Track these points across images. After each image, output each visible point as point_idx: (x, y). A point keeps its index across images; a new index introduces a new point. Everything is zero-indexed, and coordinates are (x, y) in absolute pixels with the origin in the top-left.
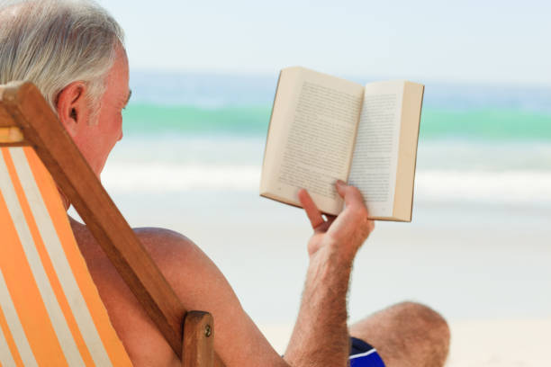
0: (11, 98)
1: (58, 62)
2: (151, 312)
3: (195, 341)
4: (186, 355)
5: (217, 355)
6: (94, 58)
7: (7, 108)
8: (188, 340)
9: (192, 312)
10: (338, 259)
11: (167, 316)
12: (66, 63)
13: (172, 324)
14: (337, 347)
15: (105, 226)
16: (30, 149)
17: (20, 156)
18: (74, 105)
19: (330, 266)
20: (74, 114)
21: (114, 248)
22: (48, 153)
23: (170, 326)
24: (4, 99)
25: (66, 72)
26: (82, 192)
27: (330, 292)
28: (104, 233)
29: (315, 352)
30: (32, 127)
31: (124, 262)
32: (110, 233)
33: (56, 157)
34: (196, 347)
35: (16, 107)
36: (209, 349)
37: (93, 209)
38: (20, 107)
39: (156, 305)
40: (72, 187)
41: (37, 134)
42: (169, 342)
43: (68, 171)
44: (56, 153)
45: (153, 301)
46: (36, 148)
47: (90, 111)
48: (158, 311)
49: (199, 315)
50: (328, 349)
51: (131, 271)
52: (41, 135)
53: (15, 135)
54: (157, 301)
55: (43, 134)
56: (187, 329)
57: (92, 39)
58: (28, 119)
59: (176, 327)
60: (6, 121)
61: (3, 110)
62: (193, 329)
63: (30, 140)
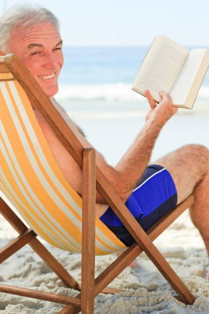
0: (8, 61)
2: (69, 149)
3: (88, 160)
4: (84, 167)
7: (6, 65)
8: (85, 160)
9: (86, 149)
10: (155, 123)
11: (75, 150)
13: (78, 153)
14: (142, 158)
15: (48, 112)
16: (16, 81)
17: (12, 85)
21: (52, 121)
22: (24, 82)
23: (77, 155)
24: (5, 61)
26: (38, 98)
28: (48, 115)
30: (17, 72)
31: (57, 127)
32: (50, 115)
33: (27, 84)
34: (88, 163)
35: (10, 64)
38: (12, 64)
40: (35, 97)
41: (19, 75)
43: (32, 90)
45: (69, 144)
46: (19, 81)
51: (59, 131)
53: (10, 76)
54: (71, 144)
55: (22, 76)
56: (84, 155)
58: (15, 69)
59: (80, 155)
60: (6, 70)
61: (5, 66)
62: (87, 155)
63: (16, 78)
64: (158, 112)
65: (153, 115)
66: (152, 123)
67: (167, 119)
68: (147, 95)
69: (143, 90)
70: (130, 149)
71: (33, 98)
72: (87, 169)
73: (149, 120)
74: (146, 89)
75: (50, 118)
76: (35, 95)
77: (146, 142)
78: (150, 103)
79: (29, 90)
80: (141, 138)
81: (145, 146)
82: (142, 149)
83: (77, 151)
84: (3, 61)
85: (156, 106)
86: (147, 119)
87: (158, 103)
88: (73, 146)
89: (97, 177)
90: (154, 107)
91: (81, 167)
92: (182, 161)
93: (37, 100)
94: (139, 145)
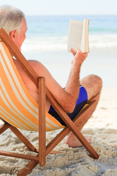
1: (10, 25)
2: (31, 77)
3: (41, 83)
5: (46, 87)
6: (18, 24)
8: (39, 83)
9: (40, 77)
12: (12, 26)
15: (20, 58)
17: (1, 44)
18: (14, 34)
19: (75, 67)
20: (14, 36)
21: (22, 63)
25: (12, 28)
26: (14, 51)
27: (75, 73)
29: (71, 87)
30: (3, 38)
31: (24, 66)
32: (21, 60)
33: (8, 44)
34: (41, 85)
36: (44, 85)
37: (17, 55)
40: (13, 50)
42: (35, 84)
43: (11, 47)
46: (4, 42)
47: (18, 35)
48: (32, 77)
49: (41, 78)
50: (74, 86)
51: (26, 68)
54: (32, 75)
55: (5, 39)
56: (39, 81)
57: (17, 19)
58: (2, 36)
59: (37, 80)
62: (41, 81)
63: (3, 40)
71: (12, 51)
72: (41, 88)
75: (21, 61)
76: (13, 49)
79: (10, 47)
83: (35, 79)
86: (72, 63)
89: (46, 92)
91: (38, 87)
93: (14, 52)
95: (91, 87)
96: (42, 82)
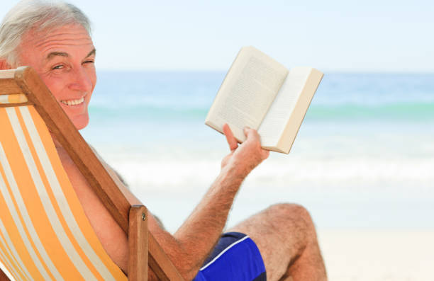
0: (19, 77)
2: (109, 206)
3: (136, 223)
4: (131, 233)
7: (17, 82)
8: (132, 223)
9: (134, 206)
11: (118, 208)
13: (121, 213)
14: (213, 223)
15: (78, 152)
16: (32, 107)
17: (26, 111)
21: (84, 165)
22: (43, 108)
23: (121, 215)
24: (15, 77)
26: (64, 132)
28: (78, 156)
30: (32, 93)
31: (90, 174)
32: (81, 157)
33: (47, 111)
34: (136, 227)
35: (23, 82)
36: (145, 228)
37: (70, 142)
38: (25, 81)
39: (111, 201)
40: (58, 129)
41: (35, 98)
43: (55, 119)
44: (47, 108)
45: (109, 198)
46: (35, 106)
48: (112, 204)
49: (138, 207)
51: (95, 179)
52: (38, 98)
53: (23, 98)
54: (112, 198)
55: (39, 98)
56: (131, 216)
58: (30, 88)
59: (124, 215)
60: (17, 90)
61: (15, 84)
62: (135, 216)
63: (32, 101)
64: (240, 156)
65: (232, 160)
66: (231, 171)
67: (252, 167)
68: (226, 131)
69: (220, 125)
70: (196, 209)
71: (56, 130)
72: (135, 237)
73: (225, 167)
74: (224, 124)
75: (80, 161)
76: (59, 127)
77: (220, 199)
78: (229, 143)
79: (50, 119)
80: (213, 193)
81: (218, 205)
82: (213, 209)
83: (120, 210)
84: (12, 76)
85: (237, 147)
86: (224, 165)
87: (240, 143)
88: (114, 202)
89: (150, 247)
90: (234, 148)
91: (126, 234)
92: (273, 227)
93: (61, 134)
94: (210, 203)
95: (272, 230)
96: (139, 219)
